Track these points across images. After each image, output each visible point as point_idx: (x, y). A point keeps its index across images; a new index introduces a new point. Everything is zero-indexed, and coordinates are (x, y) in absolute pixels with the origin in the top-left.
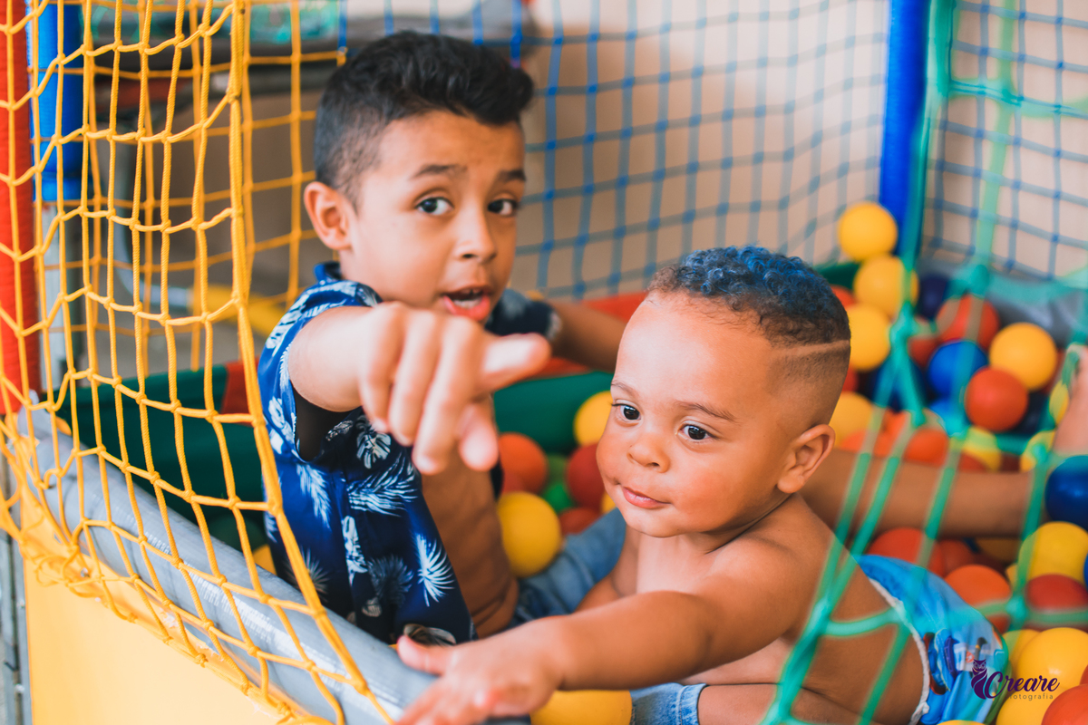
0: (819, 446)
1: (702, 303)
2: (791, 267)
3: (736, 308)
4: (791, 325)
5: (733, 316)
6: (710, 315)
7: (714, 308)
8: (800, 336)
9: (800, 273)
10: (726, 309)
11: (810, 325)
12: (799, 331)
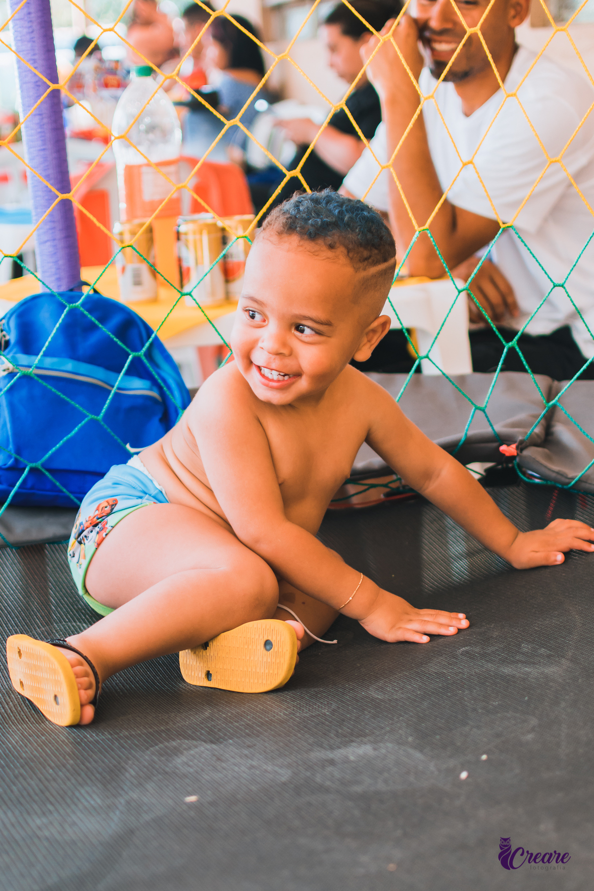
0: (380, 330)
1: (309, 245)
2: (358, 209)
3: (331, 247)
4: (366, 253)
5: (330, 254)
6: (314, 254)
7: (317, 248)
8: (370, 260)
9: (365, 213)
10: (324, 248)
11: (376, 251)
12: (370, 257)
